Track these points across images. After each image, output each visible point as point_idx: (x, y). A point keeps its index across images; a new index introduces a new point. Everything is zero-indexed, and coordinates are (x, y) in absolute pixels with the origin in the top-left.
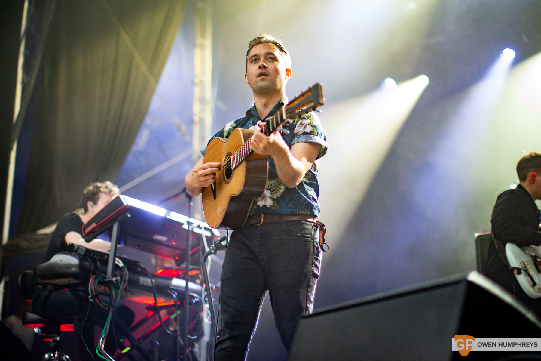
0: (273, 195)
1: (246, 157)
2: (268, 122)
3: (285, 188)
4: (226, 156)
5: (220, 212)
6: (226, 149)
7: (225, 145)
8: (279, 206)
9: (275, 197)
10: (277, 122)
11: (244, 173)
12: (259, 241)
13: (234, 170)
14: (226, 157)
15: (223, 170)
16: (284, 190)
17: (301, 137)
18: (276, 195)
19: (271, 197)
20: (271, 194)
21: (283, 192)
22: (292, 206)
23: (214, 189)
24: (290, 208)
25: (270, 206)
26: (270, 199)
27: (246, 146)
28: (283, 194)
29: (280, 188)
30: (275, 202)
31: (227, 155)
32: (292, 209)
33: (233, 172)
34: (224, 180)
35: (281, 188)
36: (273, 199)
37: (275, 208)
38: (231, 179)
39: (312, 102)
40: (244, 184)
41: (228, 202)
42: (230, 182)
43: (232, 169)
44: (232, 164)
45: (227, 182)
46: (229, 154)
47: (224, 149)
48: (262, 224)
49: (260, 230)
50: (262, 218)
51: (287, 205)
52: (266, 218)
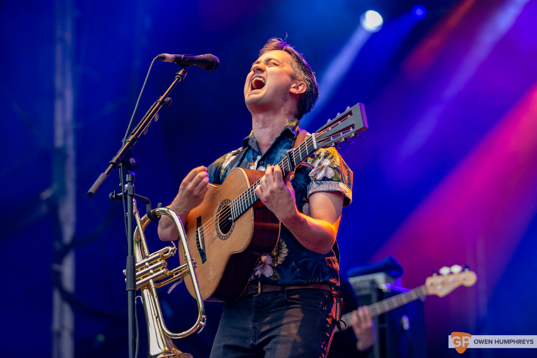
0: (274, 262)
1: (252, 205)
3: (287, 252)
4: (220, 205)
5: (213, 277)
6: (220, 196)
7: (218, 192)
8: (281, 277)
9: (276, 265)
10: (304, 153)
11: (252, 223)
12: (254, 315)
13: (235, 220)
15: (216, 224)
16: (287, 255)
17: (322, 184)
18: (277, 262)
19: (272, 265)
20: (272, 260)
21: (285, 257)
22: (299, 275)
23: (202, 248)
24: (297, 278)
26: (271, 267)
28: (285, 259)
30: (275, 271)
31: (222, 203)
32: (299, 278)
33: (233, 224)
34: (218, 235)
36: (274, 268)
37: (275, 279)
38: (231, 233)
39: (353, 126)
40: (252, 236)
41: (227, 263)
42: (229, 236)
43: (233, 220)
44: (233, 213)
45: (225, 238)
46: (225, 202)
47: (217, 196)
48: (259, 295)
49: (256, 301)
50: (259, 287)
51: (292, 274)
52: (265, 287)
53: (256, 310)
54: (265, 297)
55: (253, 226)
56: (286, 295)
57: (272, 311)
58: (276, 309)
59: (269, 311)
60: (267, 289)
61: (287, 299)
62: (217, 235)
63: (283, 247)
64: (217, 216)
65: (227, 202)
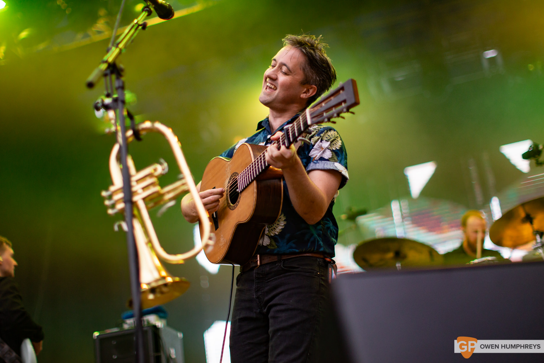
0: (271, 231)
1: (257, 176)
2: (287, 130)
3: (284, 225)
4: (230, 177)
5: (223, 243)
6: (230, 169)
7: (229, 165)
8: (277, 246)
9: (273, 235)
10: (299, 129)
11: (255, 195)
12: (256, 286)
13: (241, 192)
14: (230, 179)
15: (227, 195)
16: (283, 227)
17: (318, 163)
18: (273, 232)
19: (268, 234)
21: (281, 229)
22: (294, 245)
23: (215, 217)
24: (291, 248)
25: (267, 245)
26: (267, 237)
27: (258, 162)
28: (282, 231)
29: (278, 225)
30: (272, 240)
31: (232, 176)
32: (294, 249)
33: (240, 195)
35: (280, 224)
36: (270, 237)
38: (237, 203)
39: (345, 101)
40: (255, 208)
41: (234, 232)
42: (236, 207)
43: (239, 192)
44: (239, 185)
45: (233, 208)
46: (234, 175)
47: (228, 169)
48: (259, 267)
49: (256, 273)
50: (258, 260)
51: (287, 244)
52: (263, 259)
53: (257, 281)
54: (264, 268)
55: (256, 198)
56: (282, 264)
57: (271, 279)
58: (275, 278)
59: (269, 280)
60: (265, 261)
61: (284, 267)
62: (227, 204)
63: (280, 219)
64: (227, 187)
65: (236, 175)
